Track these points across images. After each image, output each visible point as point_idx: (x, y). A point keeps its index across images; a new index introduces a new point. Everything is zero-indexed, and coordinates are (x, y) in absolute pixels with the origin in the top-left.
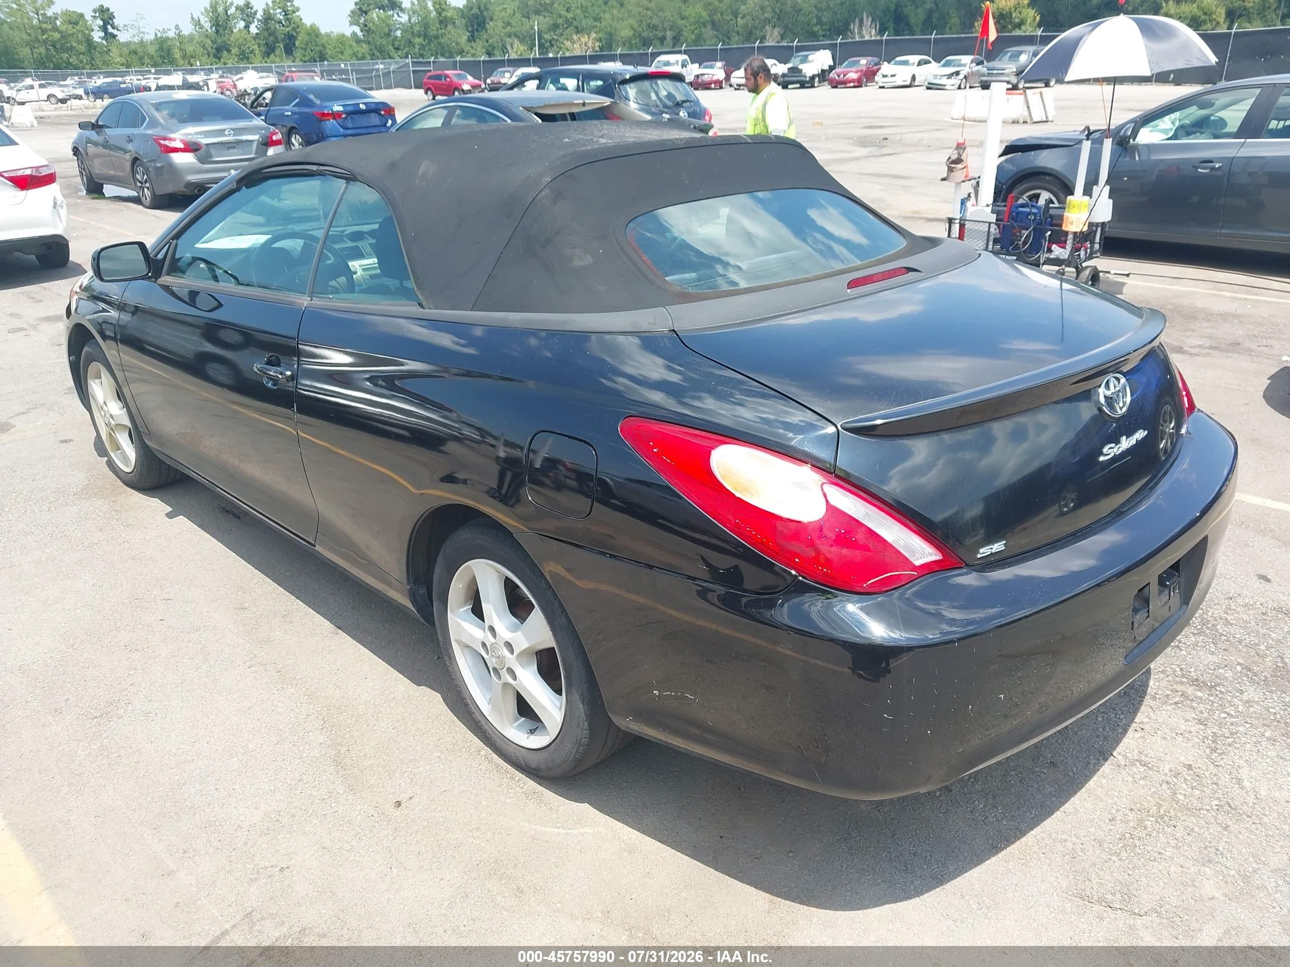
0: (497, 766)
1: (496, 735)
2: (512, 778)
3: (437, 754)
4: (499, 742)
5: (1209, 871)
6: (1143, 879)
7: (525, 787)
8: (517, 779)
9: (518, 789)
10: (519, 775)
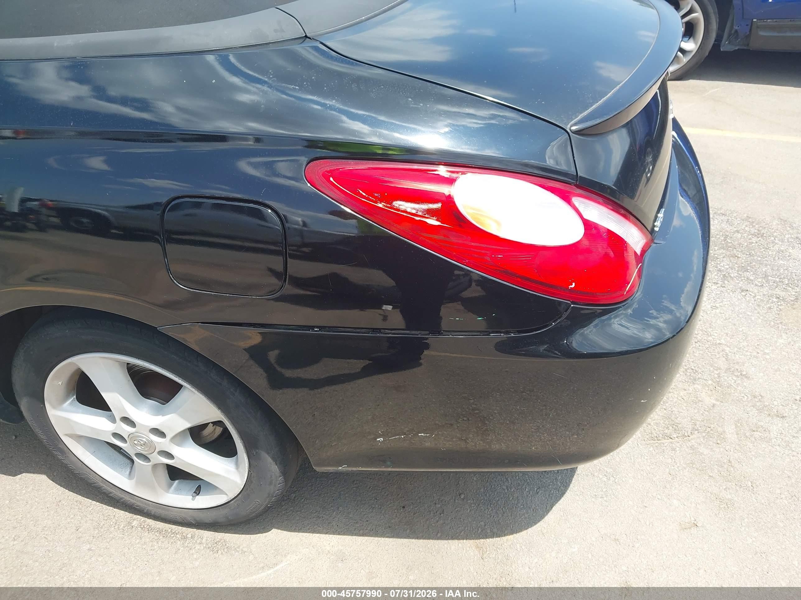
0: (160, 531)
1: (149, 505)
2: (185, 538)
3: (86, 547)
4: (154, 511)
5: (699, 387)
6: (674, 409)
7: (204, 541)
8: (189, 536)
9: (198, 547)
10: (189, 532)
